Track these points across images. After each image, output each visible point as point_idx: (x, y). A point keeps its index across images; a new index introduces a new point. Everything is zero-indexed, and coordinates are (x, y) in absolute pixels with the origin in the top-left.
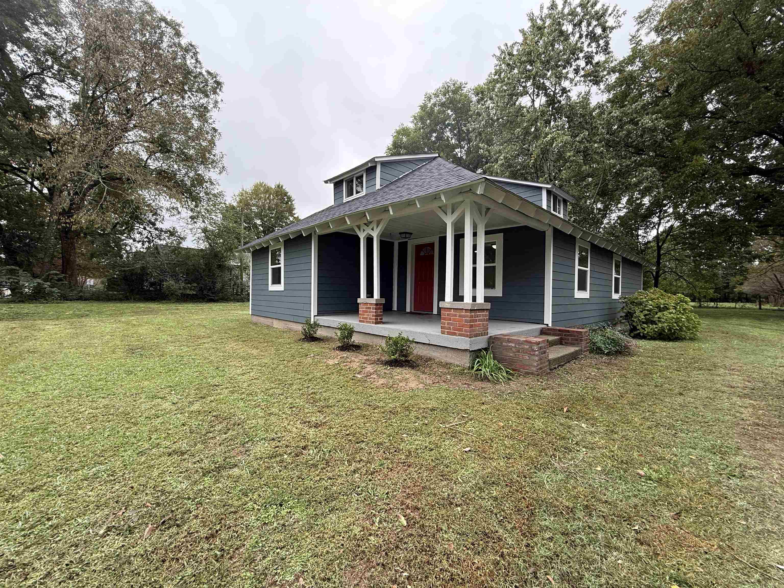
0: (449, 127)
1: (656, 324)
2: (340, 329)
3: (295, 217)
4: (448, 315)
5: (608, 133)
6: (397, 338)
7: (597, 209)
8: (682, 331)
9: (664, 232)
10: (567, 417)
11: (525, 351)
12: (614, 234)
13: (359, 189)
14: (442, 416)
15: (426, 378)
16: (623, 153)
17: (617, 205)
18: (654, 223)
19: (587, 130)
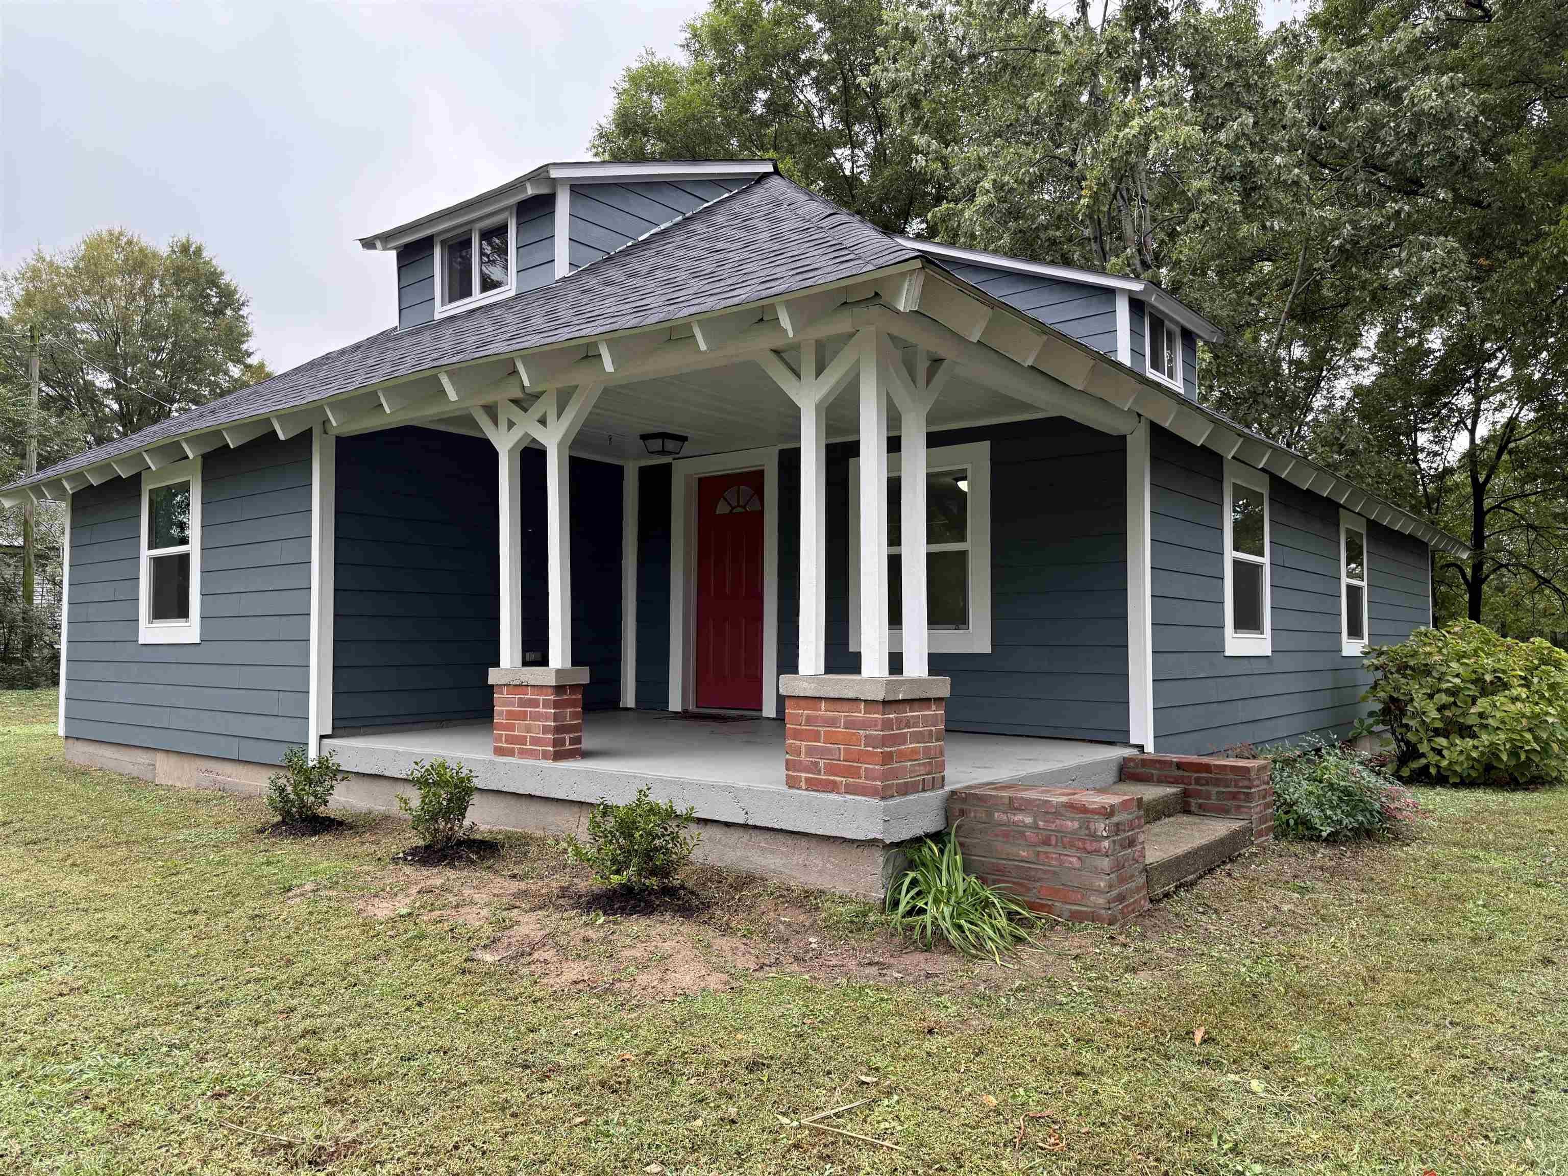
0: (813, 74)
1: (1474, 736)
2: (421, 783)
3: (248, 367)
4: (810, 720)
5: (1313, 123)
6: (630, 809)
7: (1291, 362)
8: (1549, 757)
9: (1487, 441)
10: (1205, 1062)
11: (1068, 841)
12: (1342, 446)
13: (495, 273)
14: (790, 1086)
15: (734, 950)
16: (1360, 188)
17: (1349, 351)
18: (1459, 410)
19: (1250, 109)
